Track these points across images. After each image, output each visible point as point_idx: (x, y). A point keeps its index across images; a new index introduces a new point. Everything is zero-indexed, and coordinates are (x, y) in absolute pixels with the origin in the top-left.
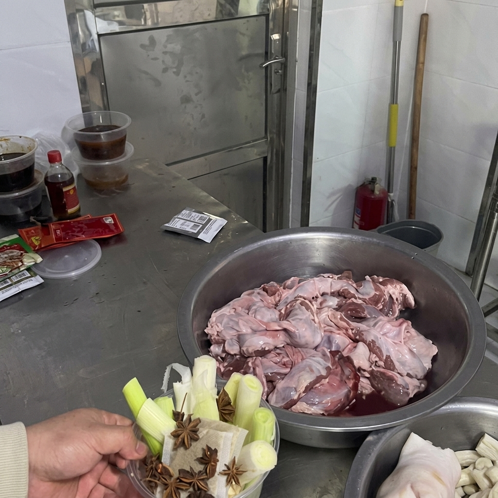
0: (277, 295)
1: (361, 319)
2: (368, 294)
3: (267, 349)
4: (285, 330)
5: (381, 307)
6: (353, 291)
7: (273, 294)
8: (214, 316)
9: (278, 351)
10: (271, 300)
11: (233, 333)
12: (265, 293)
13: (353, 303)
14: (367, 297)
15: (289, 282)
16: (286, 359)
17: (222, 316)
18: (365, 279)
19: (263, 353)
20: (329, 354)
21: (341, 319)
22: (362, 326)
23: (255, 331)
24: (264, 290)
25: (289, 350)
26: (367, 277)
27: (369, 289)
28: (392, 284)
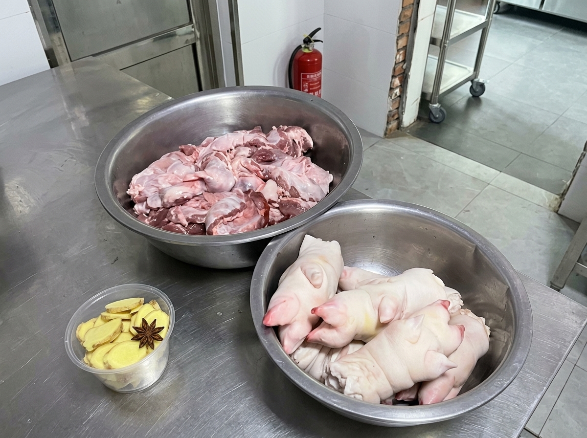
0: (194, 154)
1: (270, 162)
2: (275, 141)
3: (185, 197)
4: (201, 179)
5: (287, 150)
6: (262, 140)
7: (190, 154)
8: (135, 179)
9: (197, 198)
10: (189, 159)
11: (154, 189)
12: (182, 154)
13: (264, 150)
14: (275, 144)
15: (204, 143)
16: (204, 204)
17: (143, 177)
18: (272, 129)
19: (182, 202)
20: (243, 194)
21: (252, 163)
22: (271, 167)
23: (173, 184)
24: (182, 151)
25: (207, 196)
26: (274, 128)
27: (275, 137)
28: (293, 130)
